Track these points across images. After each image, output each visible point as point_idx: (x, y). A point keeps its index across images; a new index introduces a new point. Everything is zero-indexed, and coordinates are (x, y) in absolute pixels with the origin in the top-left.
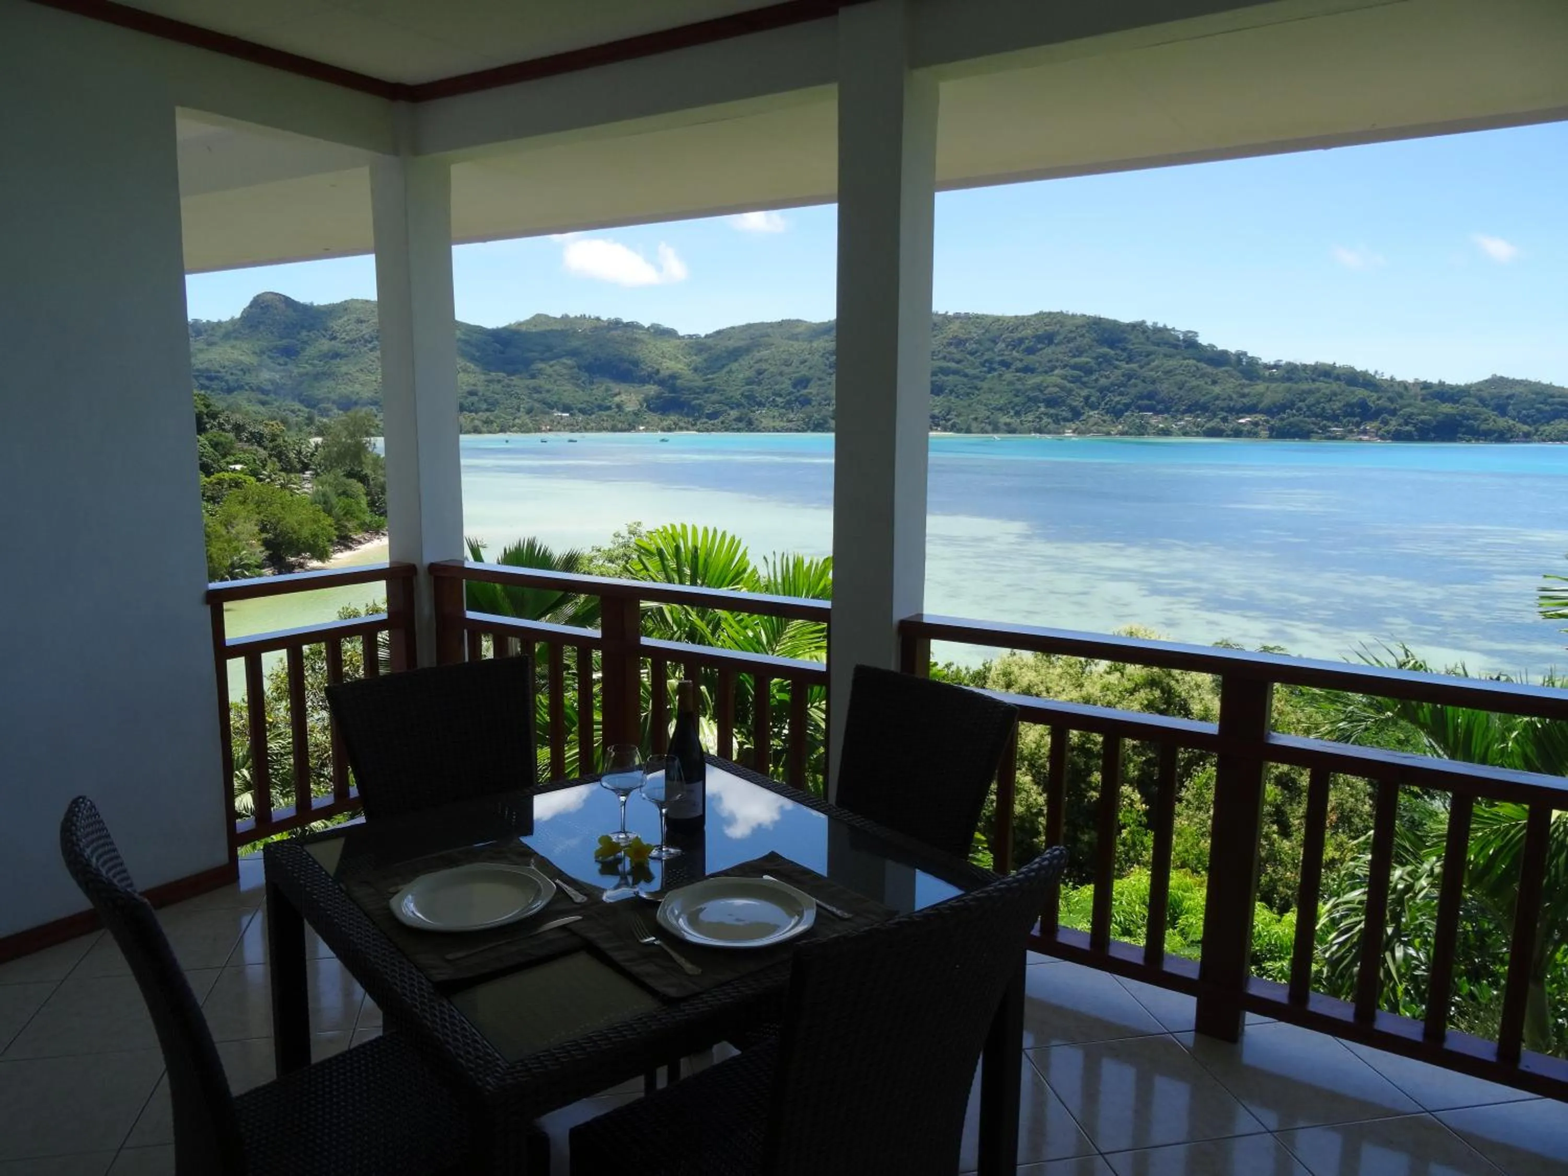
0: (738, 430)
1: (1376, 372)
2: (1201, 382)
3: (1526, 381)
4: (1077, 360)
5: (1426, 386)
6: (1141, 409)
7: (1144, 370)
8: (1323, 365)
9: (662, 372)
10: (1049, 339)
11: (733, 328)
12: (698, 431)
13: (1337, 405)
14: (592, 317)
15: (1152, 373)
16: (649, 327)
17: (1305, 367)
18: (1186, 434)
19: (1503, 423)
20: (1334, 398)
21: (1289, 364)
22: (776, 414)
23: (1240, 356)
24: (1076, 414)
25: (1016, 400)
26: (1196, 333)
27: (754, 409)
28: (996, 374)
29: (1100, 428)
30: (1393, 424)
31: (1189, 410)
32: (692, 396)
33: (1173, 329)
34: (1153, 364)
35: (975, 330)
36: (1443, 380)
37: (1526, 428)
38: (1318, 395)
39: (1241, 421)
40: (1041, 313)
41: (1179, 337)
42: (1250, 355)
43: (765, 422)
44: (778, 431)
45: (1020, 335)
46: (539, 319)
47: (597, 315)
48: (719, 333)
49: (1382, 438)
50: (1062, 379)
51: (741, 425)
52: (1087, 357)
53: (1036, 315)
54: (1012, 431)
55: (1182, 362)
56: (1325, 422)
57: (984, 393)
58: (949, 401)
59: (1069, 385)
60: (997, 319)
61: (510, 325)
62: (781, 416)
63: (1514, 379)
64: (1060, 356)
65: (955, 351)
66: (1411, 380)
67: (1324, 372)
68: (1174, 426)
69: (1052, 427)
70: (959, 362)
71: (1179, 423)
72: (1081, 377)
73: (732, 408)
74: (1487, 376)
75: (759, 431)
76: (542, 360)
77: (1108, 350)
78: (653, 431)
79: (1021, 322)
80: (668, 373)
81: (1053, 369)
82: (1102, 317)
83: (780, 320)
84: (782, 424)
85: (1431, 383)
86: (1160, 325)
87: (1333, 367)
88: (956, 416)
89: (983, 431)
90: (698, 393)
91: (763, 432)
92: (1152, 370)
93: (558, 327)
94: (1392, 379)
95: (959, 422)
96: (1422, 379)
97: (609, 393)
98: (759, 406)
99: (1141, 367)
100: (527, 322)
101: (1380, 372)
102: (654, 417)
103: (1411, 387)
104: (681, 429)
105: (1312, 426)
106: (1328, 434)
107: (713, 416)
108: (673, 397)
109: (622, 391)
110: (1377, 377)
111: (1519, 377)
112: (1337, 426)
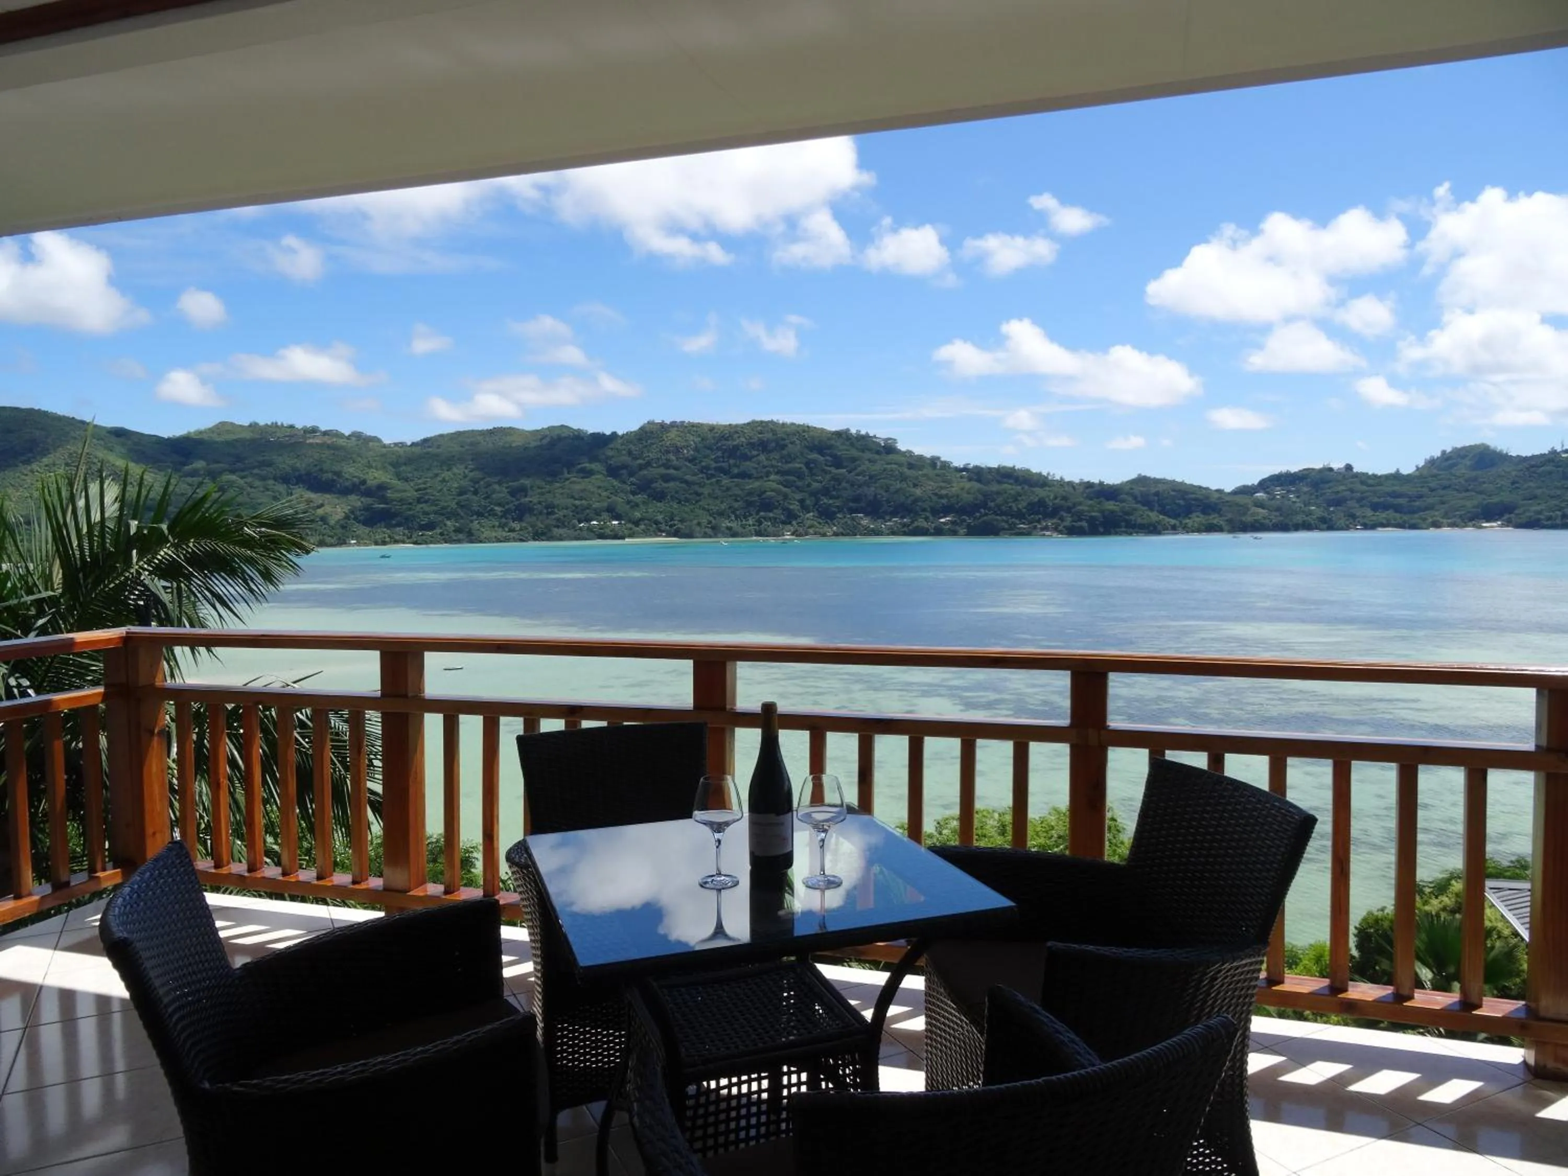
0: (459, 541)
1: (1048, 474)
2: (904, 485)
3: (1164, 479)
4: (790, 465)
5: (1089, 485)
6: (852, 511)
7: (853, 474)
8: (1004, 468)
9: (368, 482)
10: (763, 446)
11: (441, 436)
12: (415, 543)
13: (1022, 505)
14: (285, 425)
15: (860, 478)
16: (349, 436)
17: (990, 470)
18: (894, 533)
19: (1154, 516)
20: (1019, 498)
21: (976, 467)
22: (497, 524)
23: (934, 461)
24: (790, 517)
25: (736, 505)
26: (895, 440)
27: (472, 518)
28: (714, 480)
29: (817, 530)
30: (1068, 522)
31: (894, 514)
32: (404, 507)
33: (875, 437)
34: (859, 469)
35: (692, 438)
36: (1102, 480)
37: (1173, 522)
38: (1005, 496)
39: (942, 520)
40: (754, 422)
41: (880, 444)
42: (943, 459)
43: (487, 533)
44: (501, 541)
45: (735, 443)
46: (222, 427)
47: (290, 423)
48: (425, 441)
49: (1061, 532)
50: (778, 484)
51: (461, 536)
52: (799, 463)
53: (748, 424)
54: (735, 535)
55: (886, 466)
56: (1013, 520)
57: (705, 498)
58: (671, 507)
59: (784, 489)
60: (712, 428)
61: (189, 433)
62: (502, 526)
63: (1155, 478)
64: (774, 462)
65: (674, 458)
66: (1077, 481)
67: (1006, 475)
68: (883, 526)
69: (771, 529)
70: (676, 469)
71: (888, 523)
72: (795, 482)
73: (448, 519)
74: (1133, 476)
75: (481, 542)
76: (233, 472)
77: (820, 457)
78: (366, 544)
79: (733, 431)
80: (375, 482)
81: (768, 474)
82: (810, 425)
83: (491, 427)
84: (505, 534)
85: (1093, 483)
86: (863, 432)
87: (1013, 469)
88: (679, 521)
89: (706, 535)
90: (410, 504)
91: (485, 542)
92: (858, 475)
93: (247, 435)
94: (1062, 479)
95: (683, 527)
96: (1086, 480)
97: (312, 505)
98: (478, 516)
99: (850, 472)
100: (211, 430)
101: (1051, 474)
102: (362, 530)
103: (1077, 487)
104: (396, 542)
105: (1003, 524)
106: (1017, 531)
107: (430, 526)
108: (383, 508)
109: (326, 502)
110: (1050, 478)
111: (1159, 476)
112: (1023, 523)
